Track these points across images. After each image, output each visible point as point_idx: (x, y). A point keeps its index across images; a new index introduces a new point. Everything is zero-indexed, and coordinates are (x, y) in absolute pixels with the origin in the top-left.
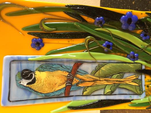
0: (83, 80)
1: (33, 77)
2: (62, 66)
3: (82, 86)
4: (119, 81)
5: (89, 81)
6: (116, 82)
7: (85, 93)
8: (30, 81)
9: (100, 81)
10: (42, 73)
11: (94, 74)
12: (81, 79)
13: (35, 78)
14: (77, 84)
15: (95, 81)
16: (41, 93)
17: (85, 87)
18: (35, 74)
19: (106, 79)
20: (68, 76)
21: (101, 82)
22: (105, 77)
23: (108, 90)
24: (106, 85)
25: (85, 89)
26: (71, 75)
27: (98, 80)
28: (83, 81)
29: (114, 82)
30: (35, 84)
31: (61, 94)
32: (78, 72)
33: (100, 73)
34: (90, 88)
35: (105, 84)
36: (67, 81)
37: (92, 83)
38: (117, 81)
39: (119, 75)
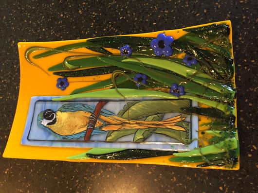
0: (108, 122)
1: (54, 118)
2: (84, 106)
3: (106, 130)
4: (156, 125)
5: (115, 124)
6: (151, 126)
7: (109, 138)
8: (51, 121)
9: (129, 124)
10: (63, 113)
11: (122, 115)
12: (105, 121)
13: (56, 118)
14: (100, 128)
15: (123, 124)
16: (59, 135)
17: (109, 131)
18: (56, 115)
19: (138, 121)
20: (90, 118)
21: (132, 125)
22: (136, 120)
23: (139, 136)
24: (138, 129)
25: (110, 133)
26: (93, 116)
27: (126, 123)
28: (108, 124)
29: (149, 126)
30: (55, 125)
31: (81, 137)
32: (102, 112)
33: (130, 114)
34: (115, 133)
35: (136, 128)
36: (89, 123)
37: (119, 127)
38: (153, 124)
39: (156, 116)
